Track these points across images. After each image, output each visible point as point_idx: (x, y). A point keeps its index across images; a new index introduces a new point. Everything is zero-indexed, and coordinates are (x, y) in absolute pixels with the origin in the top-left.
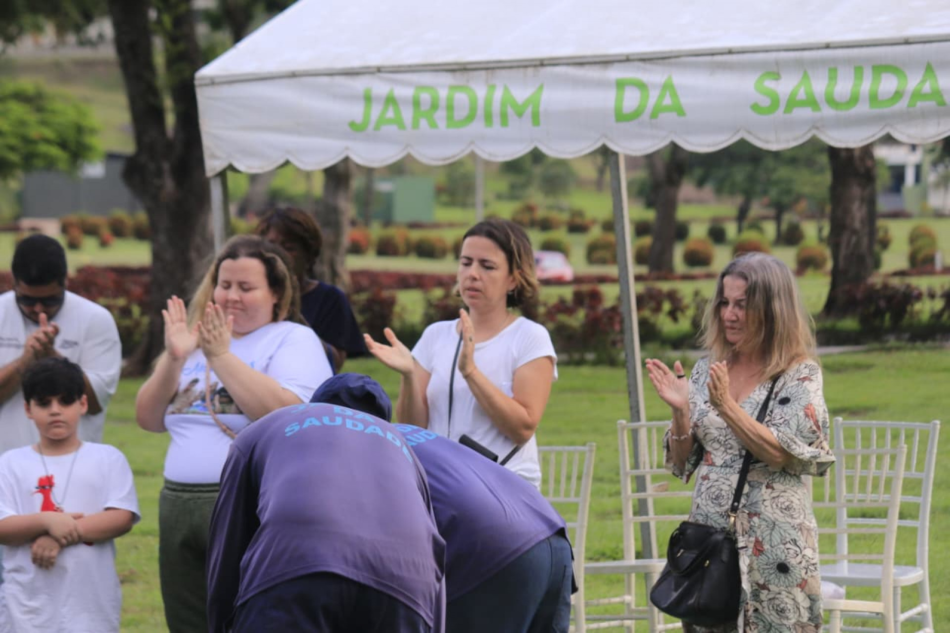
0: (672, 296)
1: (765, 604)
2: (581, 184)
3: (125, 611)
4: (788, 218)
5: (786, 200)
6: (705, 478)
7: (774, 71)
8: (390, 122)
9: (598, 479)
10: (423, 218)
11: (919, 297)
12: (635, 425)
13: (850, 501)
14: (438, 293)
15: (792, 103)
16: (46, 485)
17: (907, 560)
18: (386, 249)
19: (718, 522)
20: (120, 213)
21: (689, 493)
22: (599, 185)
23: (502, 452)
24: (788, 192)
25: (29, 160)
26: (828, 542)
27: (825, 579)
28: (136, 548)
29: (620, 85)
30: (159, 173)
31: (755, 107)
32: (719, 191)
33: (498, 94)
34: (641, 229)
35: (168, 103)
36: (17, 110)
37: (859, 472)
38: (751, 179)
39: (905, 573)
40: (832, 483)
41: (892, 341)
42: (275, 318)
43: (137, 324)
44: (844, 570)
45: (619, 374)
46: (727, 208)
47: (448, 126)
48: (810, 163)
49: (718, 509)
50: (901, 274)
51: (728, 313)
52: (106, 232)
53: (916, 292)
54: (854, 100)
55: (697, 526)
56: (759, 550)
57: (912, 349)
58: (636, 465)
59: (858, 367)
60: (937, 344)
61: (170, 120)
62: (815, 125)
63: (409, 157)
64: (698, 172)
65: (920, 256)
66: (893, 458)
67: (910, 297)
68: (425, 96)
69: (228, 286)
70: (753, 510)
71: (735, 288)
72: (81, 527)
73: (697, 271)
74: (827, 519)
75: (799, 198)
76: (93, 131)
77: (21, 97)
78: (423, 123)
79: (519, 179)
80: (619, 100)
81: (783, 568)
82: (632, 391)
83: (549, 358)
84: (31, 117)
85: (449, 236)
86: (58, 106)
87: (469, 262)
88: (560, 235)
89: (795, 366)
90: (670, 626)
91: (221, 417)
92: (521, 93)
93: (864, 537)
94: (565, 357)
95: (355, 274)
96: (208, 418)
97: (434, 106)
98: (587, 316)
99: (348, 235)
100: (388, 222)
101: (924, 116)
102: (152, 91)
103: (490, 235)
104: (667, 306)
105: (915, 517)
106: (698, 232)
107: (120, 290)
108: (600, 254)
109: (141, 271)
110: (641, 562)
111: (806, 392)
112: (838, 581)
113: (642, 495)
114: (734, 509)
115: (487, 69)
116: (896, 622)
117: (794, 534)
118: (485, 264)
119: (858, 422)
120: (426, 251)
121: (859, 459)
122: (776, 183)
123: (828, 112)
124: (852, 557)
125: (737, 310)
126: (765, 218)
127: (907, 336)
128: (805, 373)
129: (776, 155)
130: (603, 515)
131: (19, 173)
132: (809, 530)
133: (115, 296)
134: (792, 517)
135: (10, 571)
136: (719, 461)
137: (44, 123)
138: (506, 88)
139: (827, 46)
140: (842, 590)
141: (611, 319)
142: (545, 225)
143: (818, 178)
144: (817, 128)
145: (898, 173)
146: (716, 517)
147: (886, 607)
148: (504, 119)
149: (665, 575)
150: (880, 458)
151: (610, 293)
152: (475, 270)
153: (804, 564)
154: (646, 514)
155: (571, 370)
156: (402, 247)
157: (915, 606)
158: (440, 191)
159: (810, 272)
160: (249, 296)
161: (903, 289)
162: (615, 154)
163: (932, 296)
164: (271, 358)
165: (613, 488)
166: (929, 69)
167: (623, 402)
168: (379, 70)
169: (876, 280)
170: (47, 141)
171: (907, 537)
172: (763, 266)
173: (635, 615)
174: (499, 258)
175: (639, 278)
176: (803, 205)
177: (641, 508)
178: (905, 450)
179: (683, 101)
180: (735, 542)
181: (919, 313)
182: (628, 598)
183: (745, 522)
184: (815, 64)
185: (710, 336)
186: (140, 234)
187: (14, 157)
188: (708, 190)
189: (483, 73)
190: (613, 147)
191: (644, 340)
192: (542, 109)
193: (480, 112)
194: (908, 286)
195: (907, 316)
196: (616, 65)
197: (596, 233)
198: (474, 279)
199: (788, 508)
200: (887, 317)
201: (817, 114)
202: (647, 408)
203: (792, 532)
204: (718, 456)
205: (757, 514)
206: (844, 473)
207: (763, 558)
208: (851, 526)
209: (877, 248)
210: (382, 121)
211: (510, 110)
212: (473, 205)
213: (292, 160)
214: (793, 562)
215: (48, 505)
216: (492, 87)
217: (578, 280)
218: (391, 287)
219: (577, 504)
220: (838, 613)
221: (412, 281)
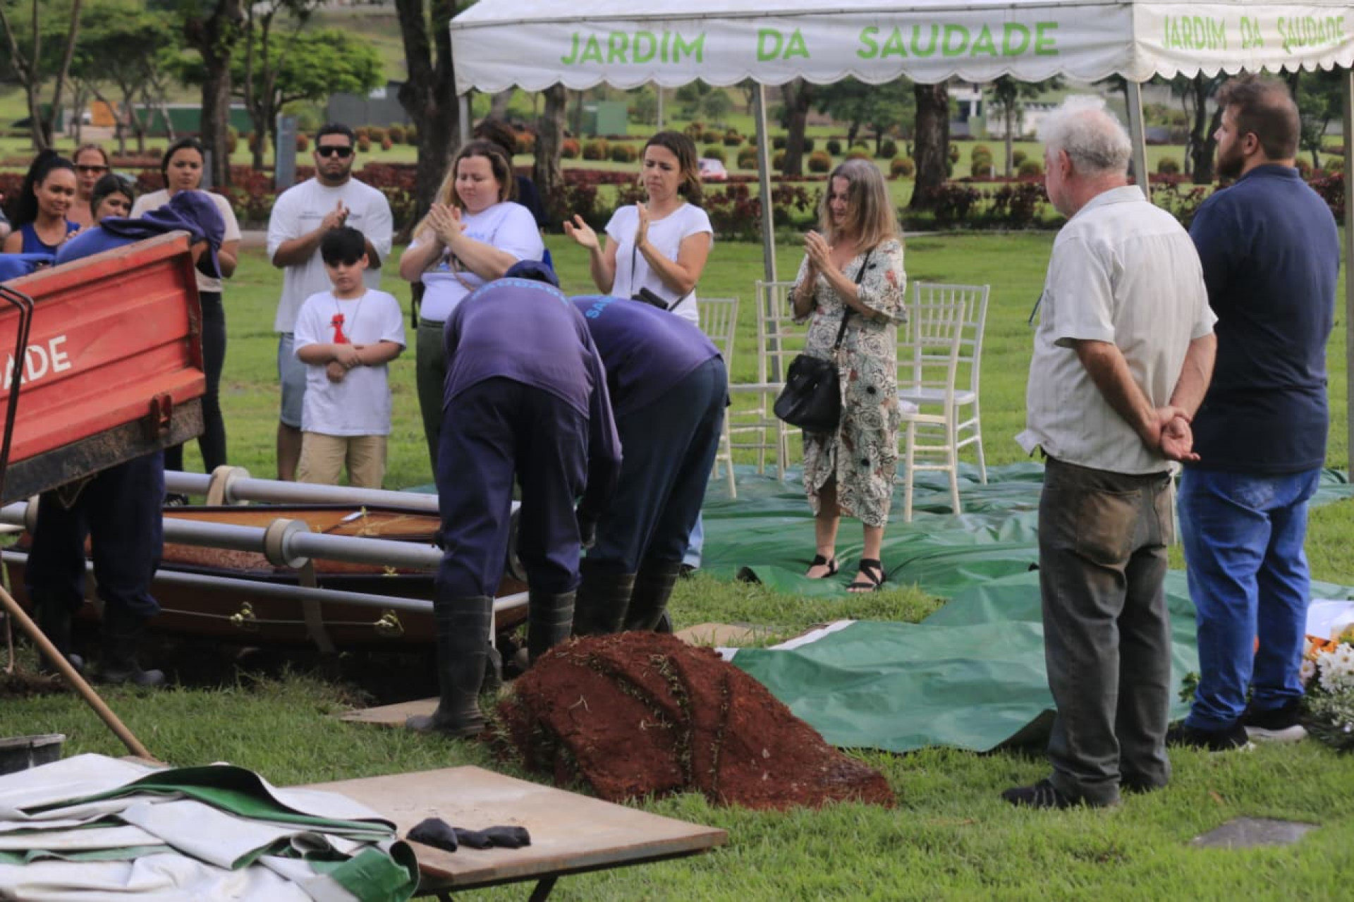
0: (800, 192)
1: (858, 416)
2: (735, 109)
3: (394, 414)
4: (885, 137)
5: (883, 124)
6: (817, 323)
7: (874, 27)
8: (592, 57)
9: (740, 324)
10: (619, 132)
11: (978, 197)
12: (769, 284)
13: (924, 342)
14: (628, 186)
15: (887, 50)
16: (338, 321)
17: (963, 386)
18: (590, 154)
19: (824, 356)
20: (398, 126)
21: (803, 335)
22: (748, 110)
23: (671, 301)
24: (886, 119)
25: (333, 86)
26: (906, 373)
27: (902, 399)
28: (403, 368)
29: (762, 34)
30: (425, 96)
31: (860, 52)
32: (835, 117)
33: (672, 39)
34: (778, 143)
35: (433, 45)
36: (325, 49)
37: (930, 322)
38: (859, 108)
39: (960, 396)
40: (911, 330)
41: (958, 228)
42: (500, 200)
43: (407, 206)
44: (918, 392)
45: (759, 248)
46: (841, 130)
47: (635, 61)
48: (901, 98)
49: (825, 347)
50: (966, 180)
51: (836, 203)
52: (386, 138)
53: (976, 194)
54: (932, 49)
55: (808, 358)
56: (854, 376)
57: (974, 234)
58: (769, 313)
59: (933, 246)
60: (991, 231)
61: (434, 57)
62: (904, 66)
63: (605, 84)
64: (821, 103)
65: (980, 168)
66: (955, 313)
67: (972, 196)
68: (618, 39)
69: (464, 178)
70: (851, 347)
71: (841, 186)
72: (361, 355)
73: (818, 175)
74: (905, 355)
75: (894, 123)
76: (379, 65)
77: (327, 40)
78: (616, 58)
79: (689, 105)
80: (761, 44)
81: (871, 390)
82: (767, 260)
83: (707, 233)
84: (336, 55)
85: (638, 145)
86: (355, 47)
87: (651, 164)
88: (719, 146)
89: (883, 242)
90: (791, 432)
91: (461, 274)
92: (689, 38)
93: (933, 369)
94: (720, 235)
95: (566, 172)
96: (451, 275)
97: (625, 46)
98: (736, 205)
99: (562, 143)
100: (592, 135)
101: (981, 62)
102: (422, 36)
103: (667, 145)
104: (795, 199)
105: (970, 355)
106: (820, 146)
107: (396, 181)
108: (746, 161)
109: (410, 167)
110: (771, 385)
111: (889, 260)
112: (915, 401)
113: (773, 336)
114: (837, 347)
115: (664, 20)
116: (954, 431)
117: (880, 366)
118: (664, 167)
119: (931, 285)
120: (620, 156)
121: (931, 312)
122: (878, 112)
123: (912, 57)
124: (925, 383)
125: (842, 201)
126: (868, 137)
127: (969, 225)
128: (890, 247)
129: (876, 89)
130: (746, 351)
131: (325, 96)
132: (891, 363)
133: (393, 186)
134: (878, 353)
135: (311, 381)
136: (828, 311)
137: (343, 59)
138: (677, 34)
139: (912, 10)
140: (917, 407)
141: (754, 208)
142: (708, 139)
143: (908, 110)
144: (905, 69)
145: (965, 107)
146: (823, 352)
147: (948, 420)
148: (676, 57)
149: (785, 393)
150: (946, 313)
151: (754, 188)
152: (656, 170)
153: (886, 387)
154: (775, 349)
155: (725, 245)
156: (603, 154)
157: (969, 419)
158: (631, 112)
159: (900, 177)
160: (480, 185)
161: (967, 190)
162: (757, 85)
163: (987, 196)
164: (495, 230)
165: (752, 331)
166: (986, 29)
167: (760, 267)
168: (584, 19)
169: (947, 184)
170: (347, 72)
171: (965, 370)
172: (862, 169)
173: (766, 423)
174: (674, 162)
175: (774, 179)
176: (897, 128)
177: (772, 345)
178: (964, 306)
179: (808, 46)
180: (837, 371)
181: (977, 208)
182: (761, 411)
183: (845, 357)
184: (904, 22)
185: (824, 221)
186: (411, 141)
187: (322, 83)
188: (827, 117)
189: (661, 23)
190: (756, 79)
191: (778, 223)
192: (704, 49)
193: (658, 52)
194: (970, 189)
195: (969, 211)
196: (760, 19)
197: (745, 145)
198: (656, 177)
199: (876, 347)
200: (955, 210)
201: (905, 59)
202: (778, 273)
203: (878, 364)
204: (827, 308)
205: (854, 351)
206: (920, 321)
207: (857, 383)
208: (923, 360)
209: (949, 161)
210: (586, 56)
211: (680, 51)
212: (656, 123)
213: (520, 85)
214: (879, 386)
215: (339, 338)
216: (667, 34)
217: (731, 179)
218: (592, 182)
219: (724, 342)
220: (913, 424)
221: (609, 178)
